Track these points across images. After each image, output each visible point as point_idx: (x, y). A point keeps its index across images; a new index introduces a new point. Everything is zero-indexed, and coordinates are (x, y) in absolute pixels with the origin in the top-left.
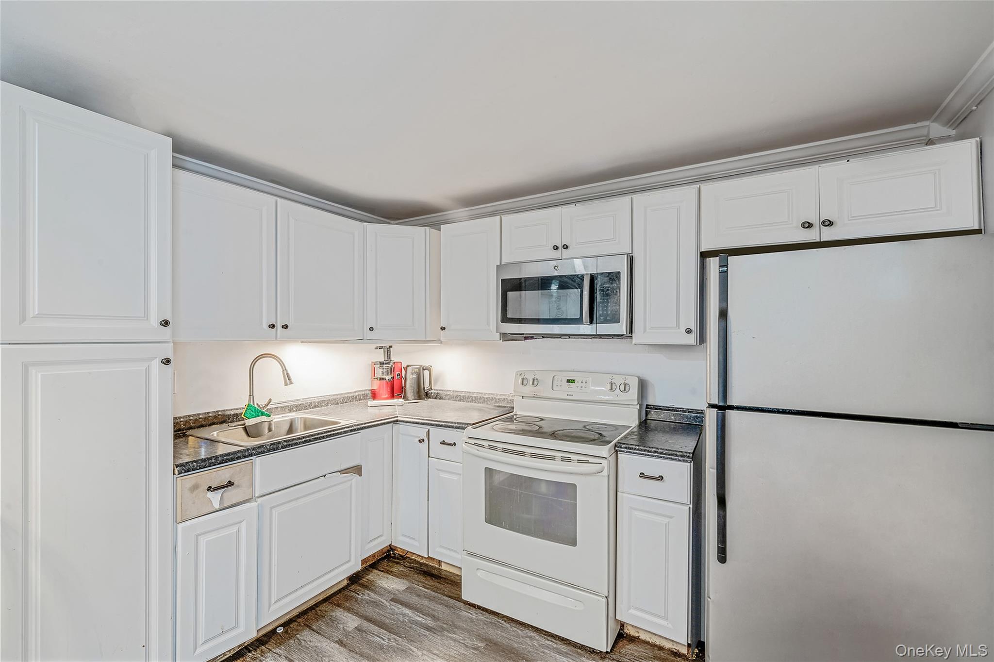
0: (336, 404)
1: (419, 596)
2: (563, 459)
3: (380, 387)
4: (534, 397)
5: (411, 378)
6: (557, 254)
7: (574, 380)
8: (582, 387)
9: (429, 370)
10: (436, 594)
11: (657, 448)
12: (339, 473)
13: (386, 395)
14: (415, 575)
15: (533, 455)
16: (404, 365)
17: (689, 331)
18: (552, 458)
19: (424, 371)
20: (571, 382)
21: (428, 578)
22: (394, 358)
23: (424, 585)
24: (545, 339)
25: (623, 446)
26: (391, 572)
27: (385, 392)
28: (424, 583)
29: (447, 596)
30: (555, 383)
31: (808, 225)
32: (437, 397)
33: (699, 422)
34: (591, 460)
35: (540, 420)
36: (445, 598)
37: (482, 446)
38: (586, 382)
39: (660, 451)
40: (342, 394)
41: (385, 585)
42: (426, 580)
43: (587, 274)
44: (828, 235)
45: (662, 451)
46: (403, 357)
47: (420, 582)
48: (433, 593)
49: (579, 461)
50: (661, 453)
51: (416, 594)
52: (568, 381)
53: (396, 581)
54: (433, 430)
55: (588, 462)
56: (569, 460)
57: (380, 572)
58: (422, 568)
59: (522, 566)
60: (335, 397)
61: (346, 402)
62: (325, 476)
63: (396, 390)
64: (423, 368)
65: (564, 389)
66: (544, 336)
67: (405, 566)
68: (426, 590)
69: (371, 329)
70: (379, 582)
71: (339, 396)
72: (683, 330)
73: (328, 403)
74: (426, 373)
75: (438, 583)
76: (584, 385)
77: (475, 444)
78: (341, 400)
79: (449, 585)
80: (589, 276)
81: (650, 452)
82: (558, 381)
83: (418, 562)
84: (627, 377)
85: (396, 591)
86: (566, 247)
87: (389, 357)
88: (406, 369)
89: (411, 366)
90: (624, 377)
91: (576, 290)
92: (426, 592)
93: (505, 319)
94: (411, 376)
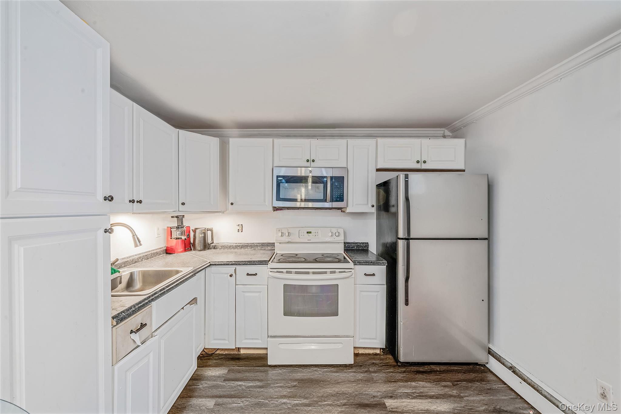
0: (147, 259)
1: (240, 372)
2: (331, 272)
3: (176, 245)
4: (288, 243)
5: (199, 236)
6: (308, 164)
7: (311, 232)
8: (315, 235)
9: (211, 230)
10: (250, 368)
11: (372, 261)
12: (189, 305)
13: (181, 249)
14: (227, 362)
15: (314, 273)
16: (192, 228)
17: (373, 206)
18: (326, 273)
19: (208, 231)
20: (309, 233)
21: (237, 361)
22: (186, 224)
23: (238, 365)
24: (289, 210)
25: (356, 262)
26: (210, 365)
27: (180, 248)
28: (237, 365)
29: (256, 367)
30: (300, 234)
31: (418, 162)
32: (215, 248)
33: (367, 248)
34: (346, 270)
35: (296, 255)
36: (256, 368)
37: (282, 272)
38: (317, 233)
39: (373, 262)
40: (149, 251)
41: (212, 374)
42: (236, 362)
43: (329, 176)
44: (424, 166)
45: (374, 262)
46: (191, 222)
47: (233, 364)
48: (247, 368)
49: (340, 272)
50: (374, 263)
51: (236, 372)
52: (308, 233)
53: (217, 369)
54: (238, 267)
55: (345, 272)
56: (334, 272)
57: (201, 368)
58: (228, 356)
59: (307, 335)
60: (146, 254)
61: (152, 257)
62: (183, 308)
63: (188, 246)
64: (207, 230)
65: (306, 238)
66: (288, 208)
67: (216, 359)
68: (242, 368)
69: (183, 204)
70: (206, 374)
71: (148, 253)
72: (370, 205)
73: (142, 259)
74: (209, 233)
75: (245, 361)
76: (316, 234)
77: (277, 272)
78: (150, 256)
79: (253, 361)
80: (330, 178)
81: (369, 263)
82: (302, 233)
83: (222, 355)
84: (338, 229)
85: (223, 375)
86: (313, 161)
87: (182, 223)
88: (195, 231)
89: (200, 228)
90: (336, 229)
91: (321, 184)
92: (242, 369)
93: (279, 199)
94: (201, 236)
